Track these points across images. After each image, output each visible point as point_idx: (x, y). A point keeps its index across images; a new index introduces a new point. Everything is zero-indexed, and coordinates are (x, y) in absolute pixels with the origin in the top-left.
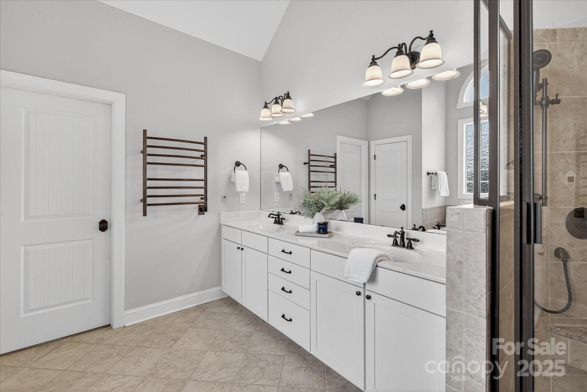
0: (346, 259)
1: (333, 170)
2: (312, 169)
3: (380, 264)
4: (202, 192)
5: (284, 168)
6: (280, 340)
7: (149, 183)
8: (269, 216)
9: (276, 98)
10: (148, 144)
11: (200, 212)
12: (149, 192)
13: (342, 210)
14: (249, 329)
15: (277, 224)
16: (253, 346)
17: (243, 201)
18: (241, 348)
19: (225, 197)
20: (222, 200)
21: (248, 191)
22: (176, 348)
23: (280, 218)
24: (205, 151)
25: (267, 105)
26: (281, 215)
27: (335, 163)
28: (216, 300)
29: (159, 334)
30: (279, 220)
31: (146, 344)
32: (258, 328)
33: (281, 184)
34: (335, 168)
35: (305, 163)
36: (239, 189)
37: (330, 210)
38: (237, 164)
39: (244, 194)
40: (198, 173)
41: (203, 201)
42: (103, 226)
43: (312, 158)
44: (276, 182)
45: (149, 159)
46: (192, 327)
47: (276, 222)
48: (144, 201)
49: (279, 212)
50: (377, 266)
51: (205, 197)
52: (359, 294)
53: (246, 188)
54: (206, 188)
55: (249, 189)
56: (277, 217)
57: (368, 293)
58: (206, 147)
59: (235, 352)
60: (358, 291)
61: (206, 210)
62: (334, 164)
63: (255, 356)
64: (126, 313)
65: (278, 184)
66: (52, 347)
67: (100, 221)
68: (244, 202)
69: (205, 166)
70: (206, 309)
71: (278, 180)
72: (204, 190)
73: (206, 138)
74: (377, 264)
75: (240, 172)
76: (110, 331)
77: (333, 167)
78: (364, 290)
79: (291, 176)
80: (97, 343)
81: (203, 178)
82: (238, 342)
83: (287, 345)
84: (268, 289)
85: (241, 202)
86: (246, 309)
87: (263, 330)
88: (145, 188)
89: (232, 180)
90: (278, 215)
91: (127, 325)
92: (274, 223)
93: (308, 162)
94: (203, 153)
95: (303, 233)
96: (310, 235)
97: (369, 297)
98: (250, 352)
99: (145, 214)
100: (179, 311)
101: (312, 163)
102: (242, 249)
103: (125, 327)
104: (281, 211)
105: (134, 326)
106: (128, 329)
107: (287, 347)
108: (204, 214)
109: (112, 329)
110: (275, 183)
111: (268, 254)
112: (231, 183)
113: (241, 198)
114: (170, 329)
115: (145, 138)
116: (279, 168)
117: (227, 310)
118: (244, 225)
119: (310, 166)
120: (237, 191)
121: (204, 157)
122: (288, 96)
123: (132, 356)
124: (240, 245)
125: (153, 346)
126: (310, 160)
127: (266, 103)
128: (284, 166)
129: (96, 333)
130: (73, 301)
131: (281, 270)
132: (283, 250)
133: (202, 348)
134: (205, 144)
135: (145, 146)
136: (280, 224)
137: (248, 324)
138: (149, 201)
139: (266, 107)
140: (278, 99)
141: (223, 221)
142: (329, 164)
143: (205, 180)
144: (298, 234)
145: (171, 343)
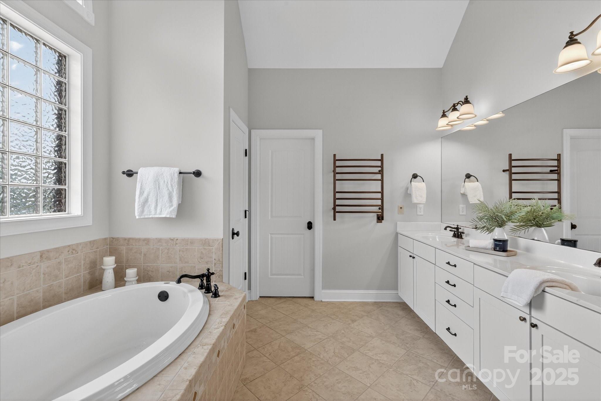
0: (506, 277)
1: (555, 176)
2: (514, 177)
3: (547, 289)
4: (379, 202)
5: (472, 178)
6: (447, 353)
7: (338, 196)
8: (445, 229)
9: (454, 104)
10: (337, 165)
11: (378, 220)
12: (338, 202)
13: (540, 227)
14: (417, 334)
15: (456, 237)
16: (417, 348)
17: (421, 211)
18: (405, 345)
19: (401, 208)
20: (399, 211)
21: (425, 203)
22: (353, 326)
23: (460, 232)
24: (382, 166)
25: (445, 113)
26: (460, 228)
27: (558, 167)
28: (392, 302)
29: (343, 313)
30: (458, 234)
31: (333, 317)
32: (426, 336)
33: (467, 195)
34: (559, 174)
35: (504, 171)
36: (415, 200)
37: (522, 227)
38: (414, 176)
39: (422, 206)
40: (376, 186)
41: (380, 210)
42: (310, 226)
43: (514, 163)
44: (461, 193)
45: (338, 177)
46: (367, 316)
47: (454, 236)
48: (334, 209)
49: (458, 225)
50: (544, 291)
51: (382, 207)
52: (524, 319)
53: (424, 200)
54: (382, 199)
55: (426, 201)
56: (456, 230)
57: (534, 322)
58: (382, 163)
59: (399, 346)
60: (522, 317)
61: (383, 219)
62: (556, 168)
63: (416, 356)
64: (322, 292)
65: (464, 195)
66: (283, 300)
67: (308, 222)
68: (422, 213)
69: (382, 180)
70: (382, 306)
71: (463, 192)
72: (381, 201)
73: (382, 155)
74: (544, 288)
75: (417, 184)
76: (313, 301)
77: (556, 173)
78: (530, 317)
79: (481, 187)
80: (305, 306)
81: (380, 190)
82: (403, 340)
83: (453, 360)
84: (435, 300)
85: (419, 213)
86: (418, 317)
87: (431, 339)
88: (335, 199)
89: (409, 192)
90: (457, 228)
91: (323, 300)
92: (452, 237)
93: (508, 169)
94: (380, 169)
95: (474, 247)
96: (482, 251)
97: (534, 326)
98: (412, 351)
99: (335, 219)
100: (360, 302)
101: (514, 170)
102: (414, 258)
103: (322, 301)
104: (460, 224)
105: (328, 303)
106: (324, 303)
107: (452, 362)
108: (382, 222)
109: (314, 300)
110: (460, 195)
111: (435, 264)
112: (407, 195)
113: (418, 209)
114: (351, 312)
115: (335, 160)
116: (465, 177)
117: (401, 313)
118: (418, 236)
119: (511, 174)
120: (413, 203)
121: (381, 172)
122: (467, 101)
123: (323, 321)
124: (412, 253)
125: (337, 320)
126: (511, 166)
127: (444, 112)
128: (472, 176)
129: (305, 300)
130: (293, 275)
131: (446, 282)
132: (449, 262)
133: (372, 333)
134: (382, 160)
135: (335, 167)
136: (459, 238)
137: (417, 330)
138: (338, 209)
139: (444, 115)
140: (457, 105)
141: (399, 230)
142: (548, 169)
143: (382, 193)
144: (468, 248)
145: (350, 322)
